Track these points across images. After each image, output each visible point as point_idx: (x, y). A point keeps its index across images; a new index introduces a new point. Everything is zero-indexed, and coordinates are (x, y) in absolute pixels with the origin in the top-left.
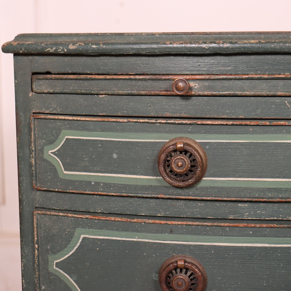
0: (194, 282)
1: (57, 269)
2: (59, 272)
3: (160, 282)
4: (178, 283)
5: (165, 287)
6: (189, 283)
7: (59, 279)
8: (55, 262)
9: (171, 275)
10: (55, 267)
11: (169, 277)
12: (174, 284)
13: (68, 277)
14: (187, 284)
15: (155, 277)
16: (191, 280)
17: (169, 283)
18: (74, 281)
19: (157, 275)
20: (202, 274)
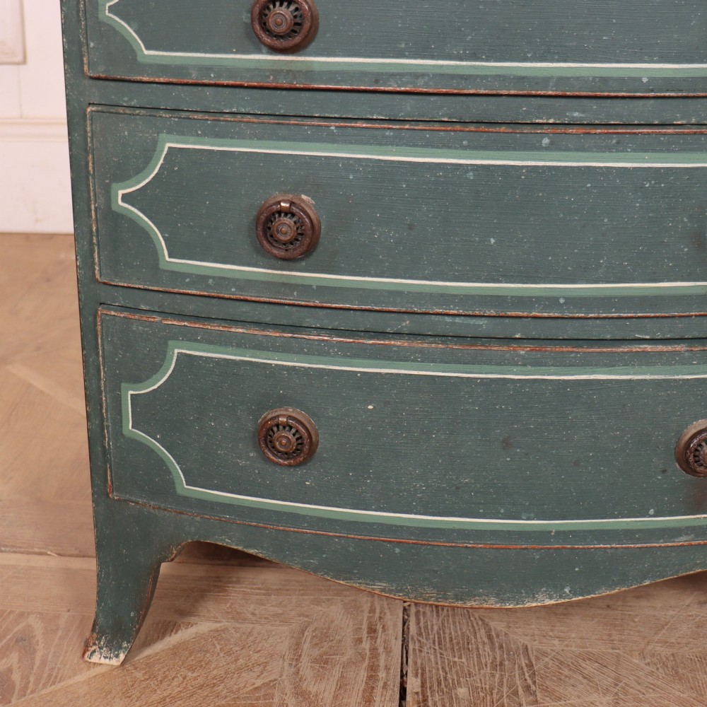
0: (300, 22)
1: (111, 15)
2: (113, 19)
3: (252, 21)
4: (275, 21)
5: (258, 28)
6: (291, 20)
7: (114, 30)
8: (108, 5)
9: (267, 12)
10: (107, 13)
11: (266, 15)
12: (271, 23)
13: (126, 25)
14: (289, 21)
15: (246, 17)
16: (295, 17)
17: (265, 24)
18: (135, 31)
19: (249, 15)
20: (309, 7)
